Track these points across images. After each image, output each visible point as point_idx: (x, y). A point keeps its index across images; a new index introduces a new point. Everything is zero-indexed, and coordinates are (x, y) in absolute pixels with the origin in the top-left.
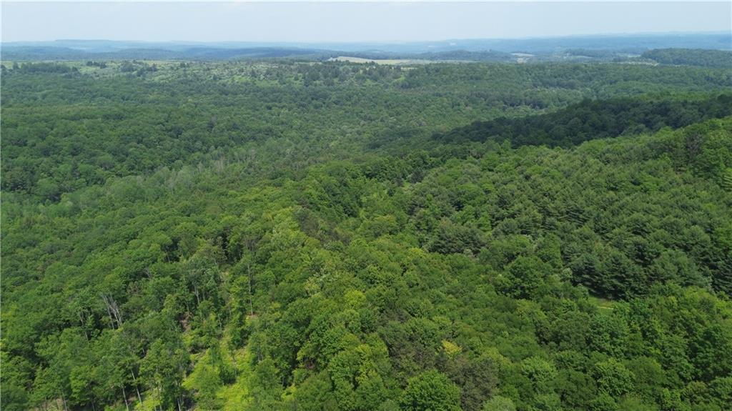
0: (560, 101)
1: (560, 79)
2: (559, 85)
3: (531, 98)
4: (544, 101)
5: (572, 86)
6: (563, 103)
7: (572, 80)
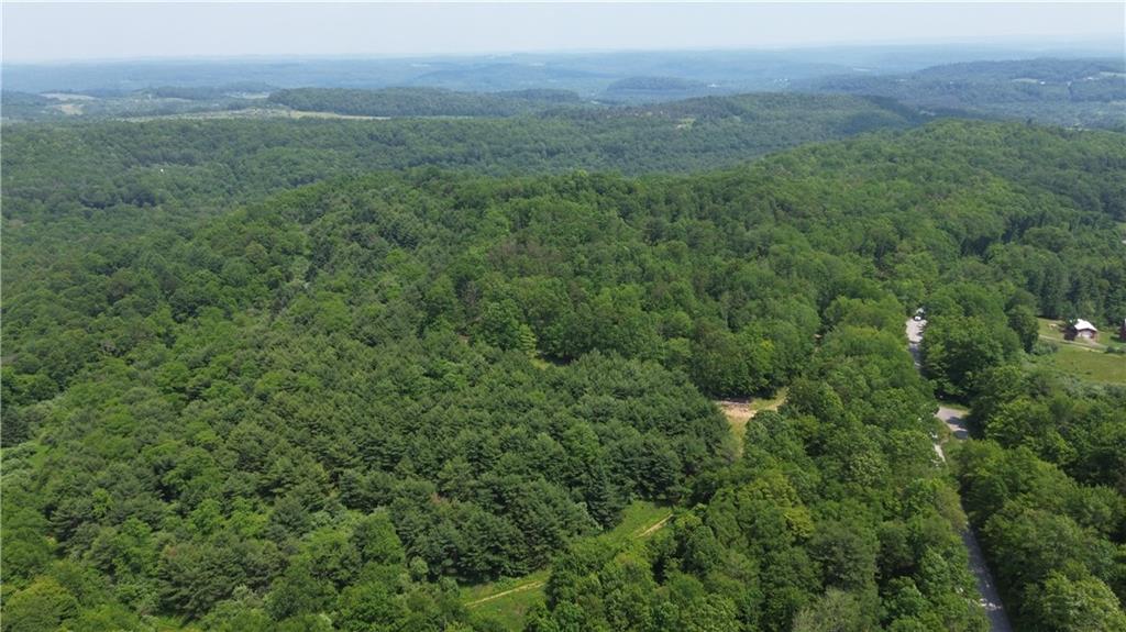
0: (182, 188)
1: (164, 149)
2: (167, 159)
3: (130, 189)
4: (153, 191)
5: (189, 160)
6: (187, 190)
7: (185, 151)
